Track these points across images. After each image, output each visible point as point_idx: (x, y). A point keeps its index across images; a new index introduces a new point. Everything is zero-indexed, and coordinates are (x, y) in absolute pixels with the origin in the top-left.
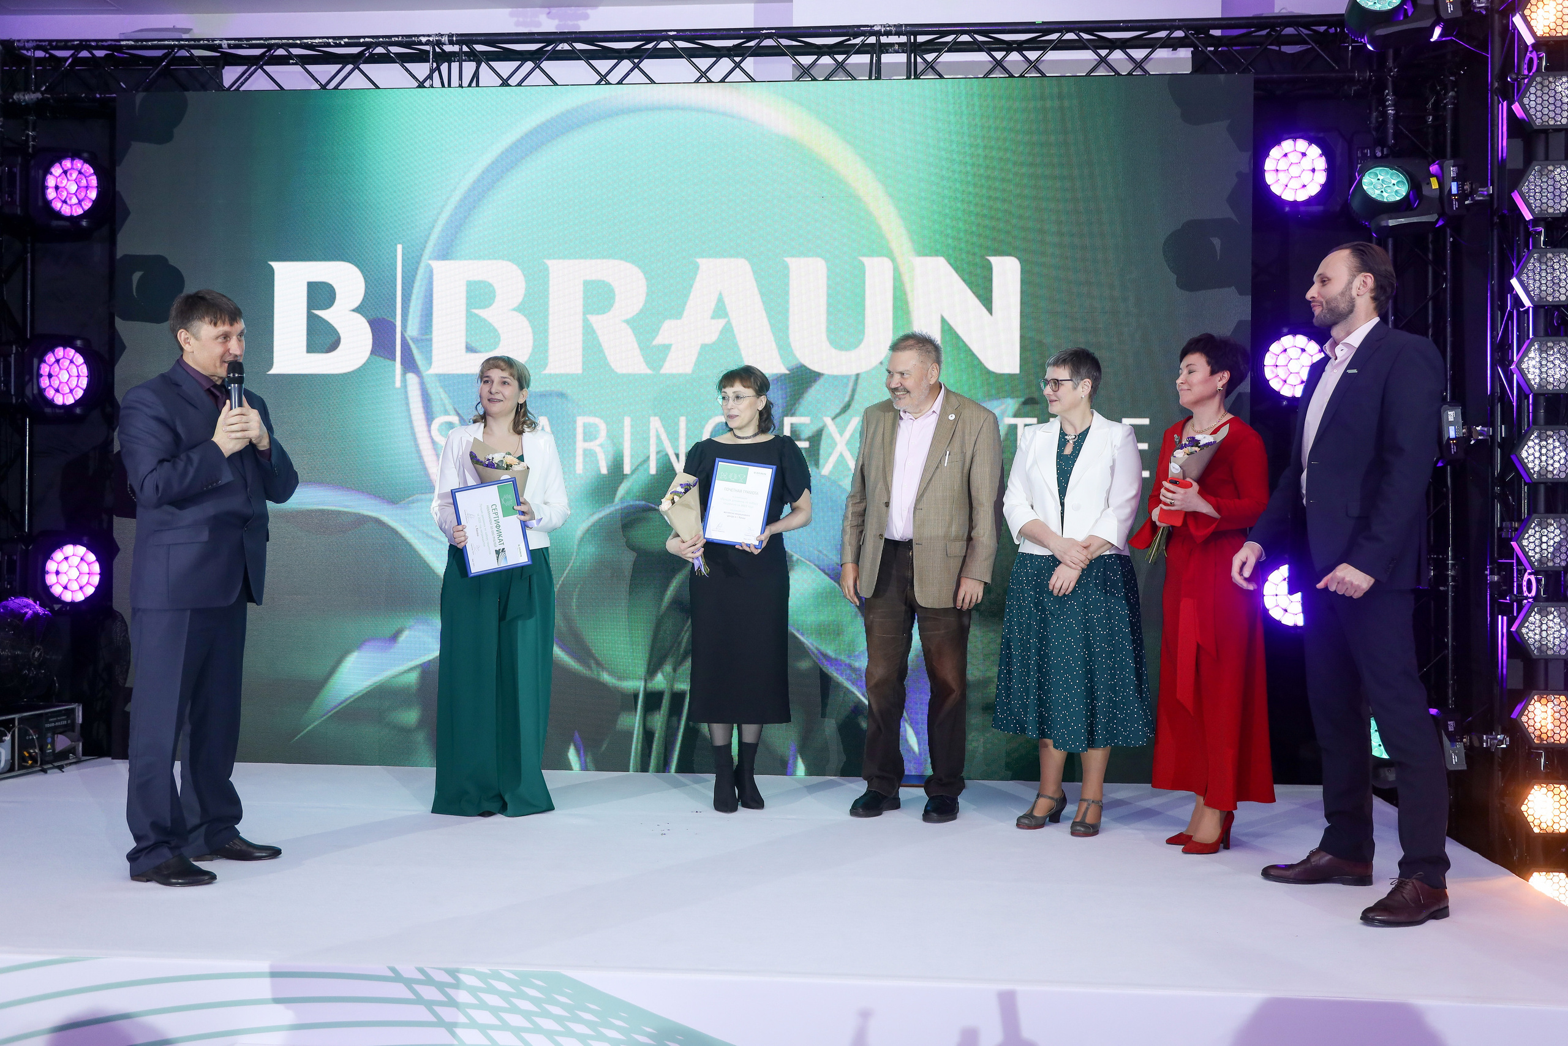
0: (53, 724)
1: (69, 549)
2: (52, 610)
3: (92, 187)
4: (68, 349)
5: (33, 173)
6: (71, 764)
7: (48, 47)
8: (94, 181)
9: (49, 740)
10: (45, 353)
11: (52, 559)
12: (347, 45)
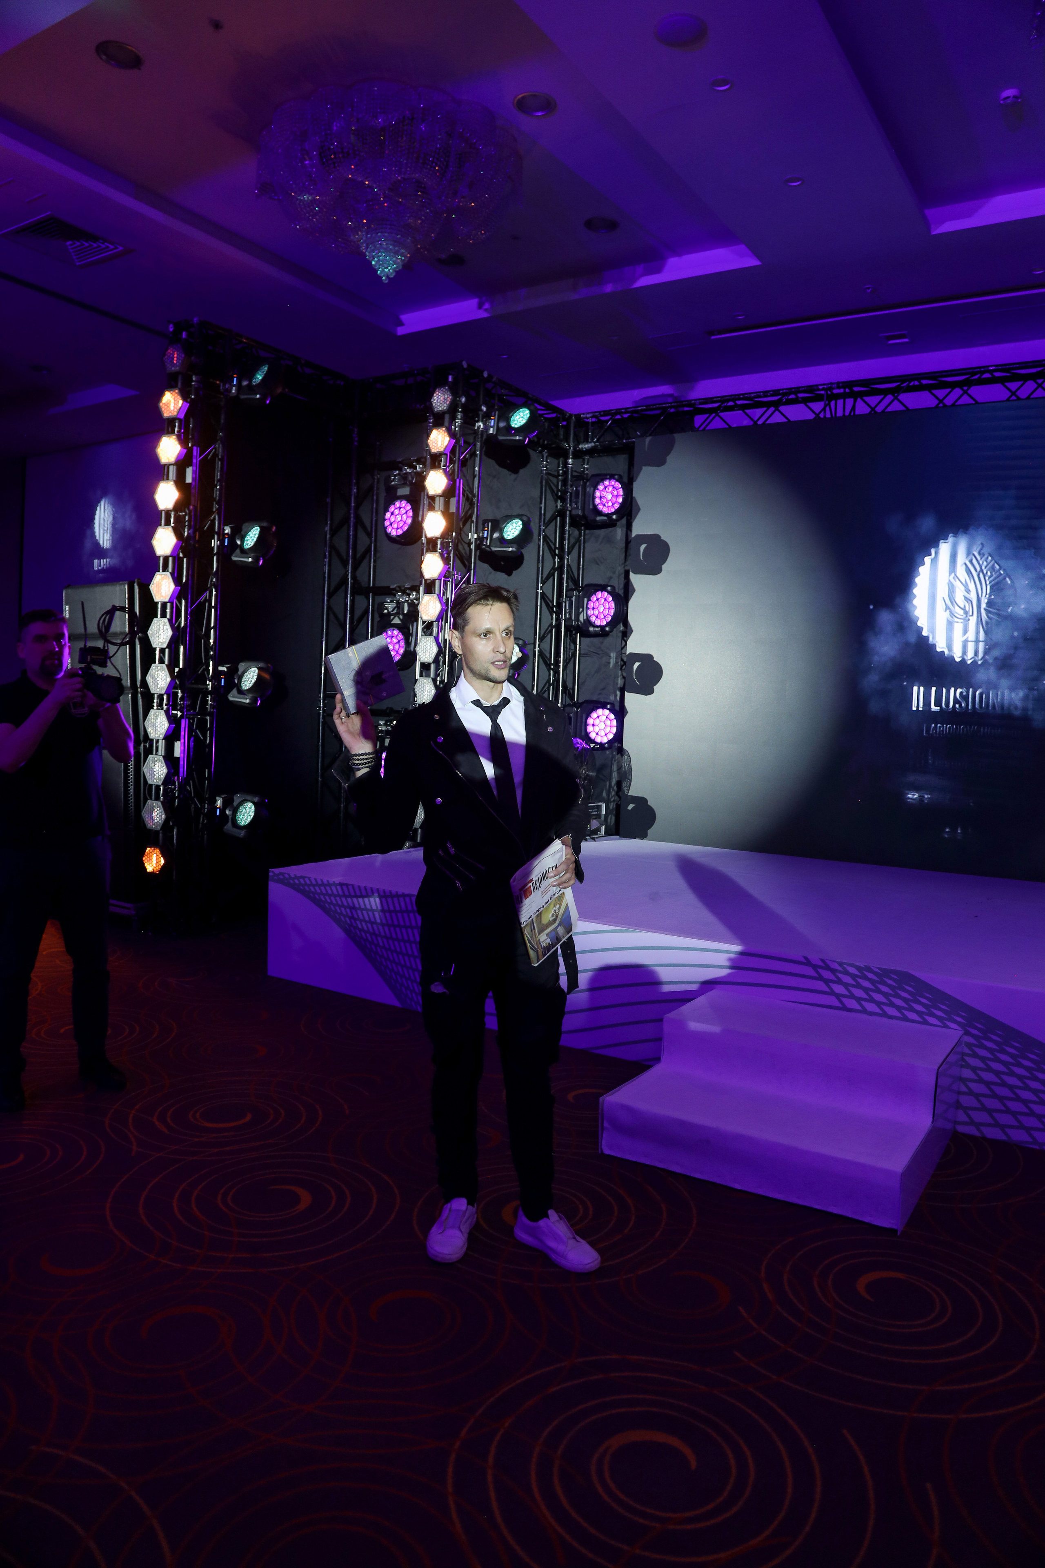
1: (600, 711)
2: (591, 747)
3: (620, 495)
4: (604, 592)
5: (588, 490)
6: (598, 838)
7: (599, 416)
8: (621, 492)
10: (591, 595)
11: (591, 717)
12: (772, 395)
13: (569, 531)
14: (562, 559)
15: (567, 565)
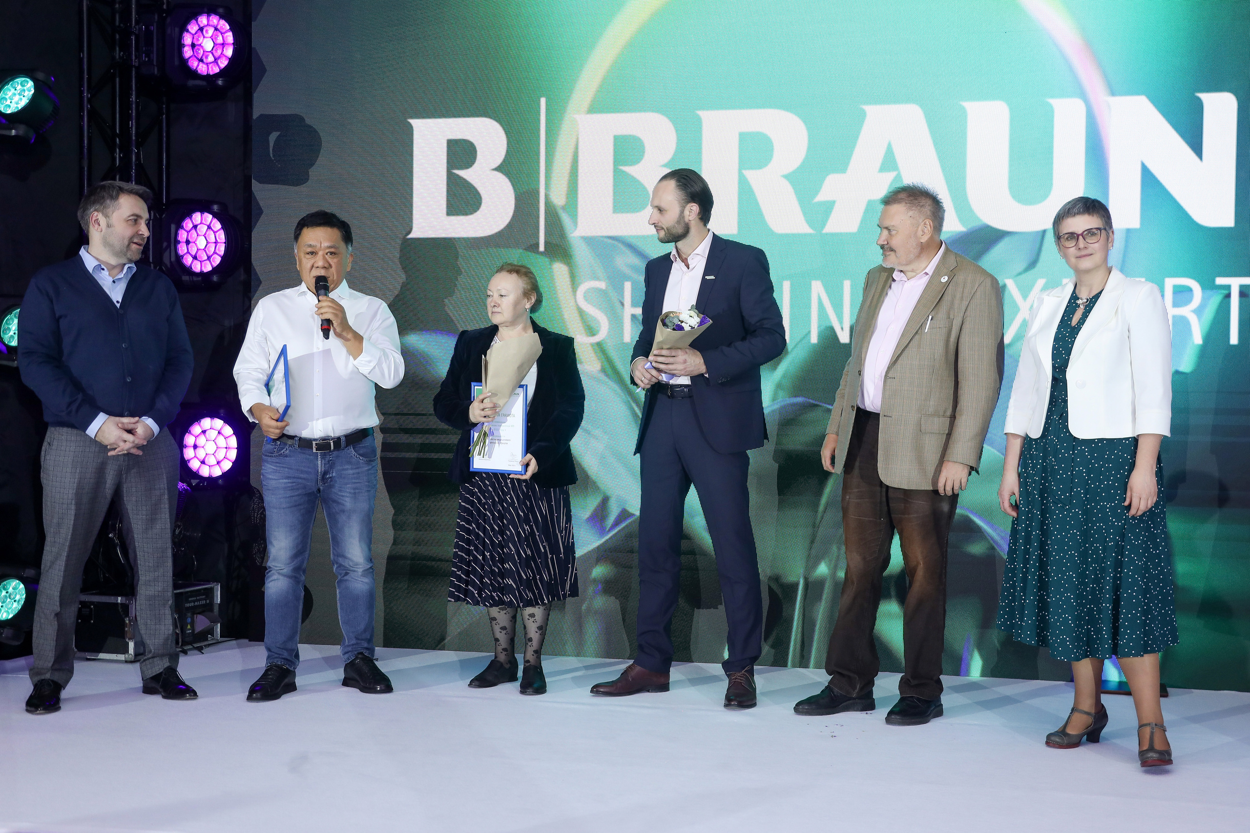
0: (192, 604)
1: (206, 422)
2: (189, 485)
3: (228, 44)
4: (206, 214)
5: (169, 31)
6: (209, 645)
8: (230, 38)
9: (189, 620)
10: (183, 219)
11: (190, 433)
13: (137, 104)
14: (126, 150)
15: (136, 165)
